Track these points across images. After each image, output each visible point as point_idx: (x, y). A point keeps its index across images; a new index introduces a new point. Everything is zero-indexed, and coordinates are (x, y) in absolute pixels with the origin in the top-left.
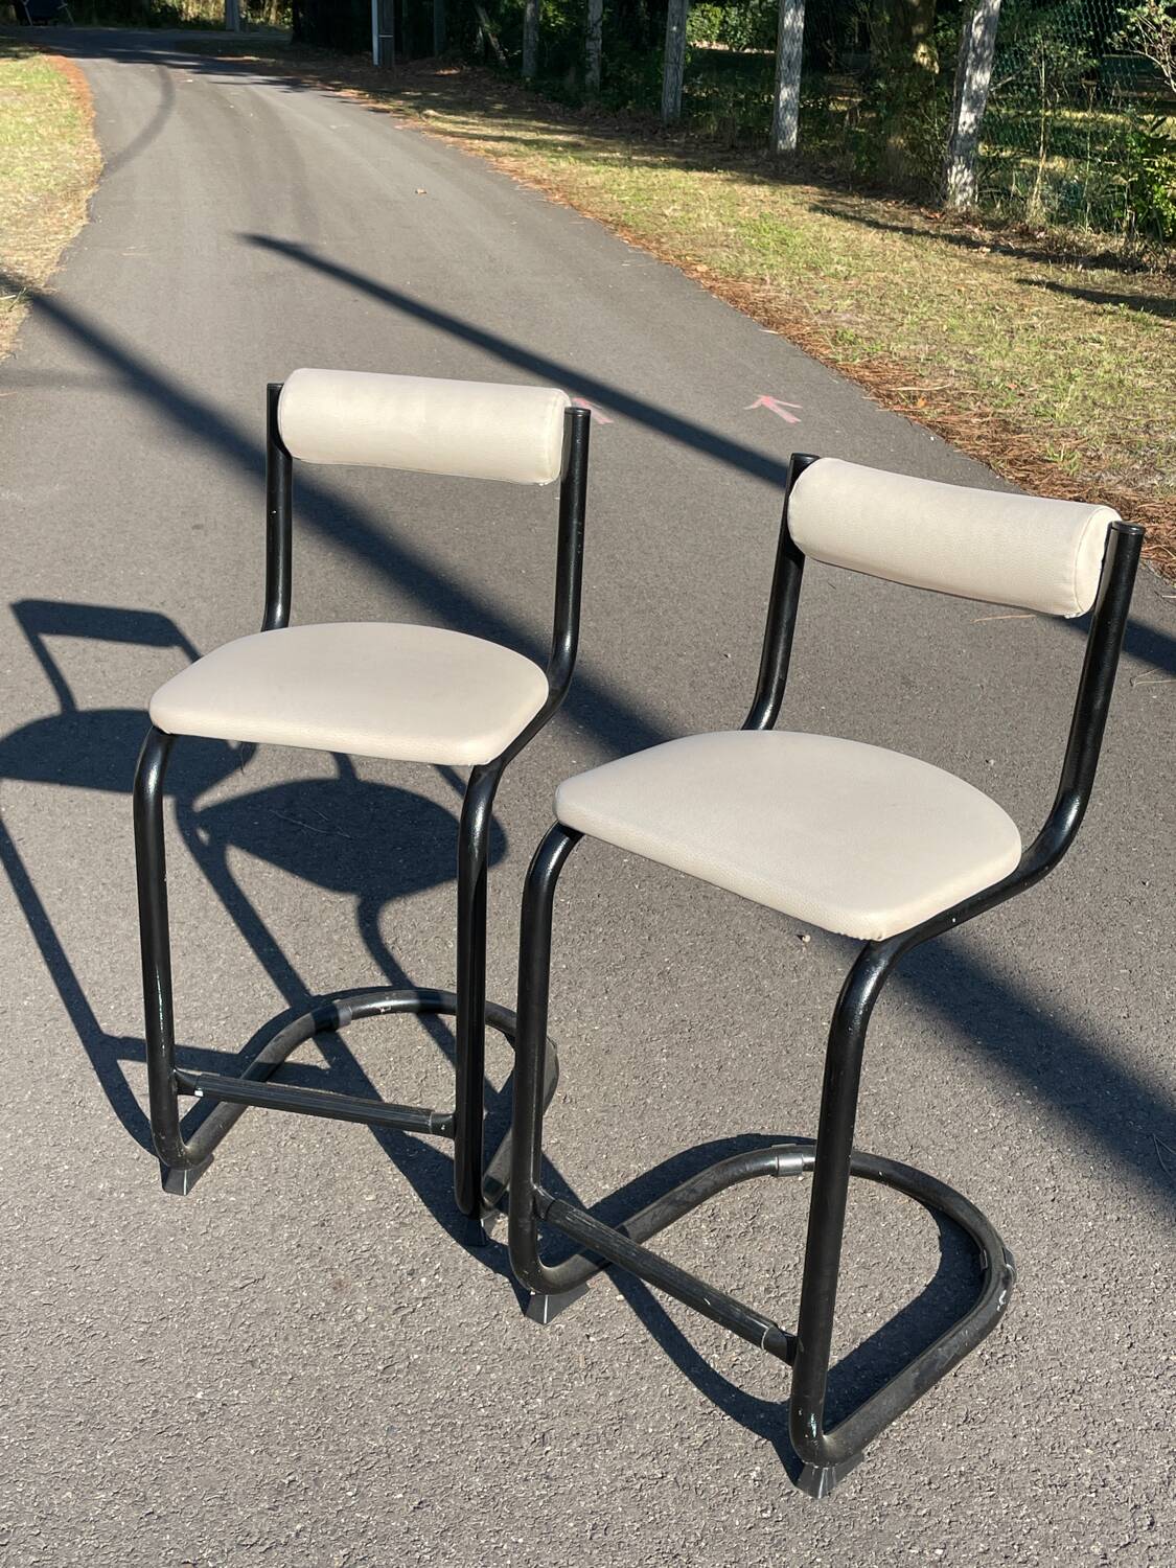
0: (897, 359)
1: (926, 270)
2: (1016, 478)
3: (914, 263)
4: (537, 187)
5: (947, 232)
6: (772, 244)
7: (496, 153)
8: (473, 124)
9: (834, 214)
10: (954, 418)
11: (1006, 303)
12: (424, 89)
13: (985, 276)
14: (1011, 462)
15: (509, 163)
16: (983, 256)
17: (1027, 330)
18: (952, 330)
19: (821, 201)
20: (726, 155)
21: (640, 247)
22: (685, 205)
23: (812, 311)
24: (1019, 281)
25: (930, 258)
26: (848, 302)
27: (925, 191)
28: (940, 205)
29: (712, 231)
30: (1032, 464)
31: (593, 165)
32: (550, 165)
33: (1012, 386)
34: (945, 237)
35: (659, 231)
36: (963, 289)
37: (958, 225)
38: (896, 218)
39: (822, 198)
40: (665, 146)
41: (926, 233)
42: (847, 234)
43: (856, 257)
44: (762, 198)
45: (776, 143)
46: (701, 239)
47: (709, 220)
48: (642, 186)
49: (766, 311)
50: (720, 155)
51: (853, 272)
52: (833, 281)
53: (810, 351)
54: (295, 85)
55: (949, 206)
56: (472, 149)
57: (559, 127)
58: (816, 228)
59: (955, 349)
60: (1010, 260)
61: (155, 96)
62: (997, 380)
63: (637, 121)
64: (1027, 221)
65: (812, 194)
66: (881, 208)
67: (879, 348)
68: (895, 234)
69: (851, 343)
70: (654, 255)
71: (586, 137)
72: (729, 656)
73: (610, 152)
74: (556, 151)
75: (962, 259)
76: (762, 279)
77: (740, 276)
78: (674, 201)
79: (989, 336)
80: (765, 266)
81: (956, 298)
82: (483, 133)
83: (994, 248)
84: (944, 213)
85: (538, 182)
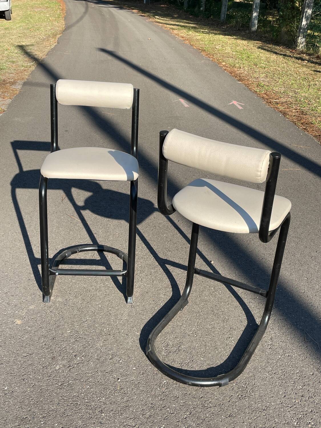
0: (275, 92)
1: (288, 67)
2: (303, 128)
3: (285, 64)
4: (182, 39)
5: (296, 56)
6: (245, 57)
7: (173, 29)
8: (168, 20)
9: (264, 49)
10: (288, 110)
11: (309, 77)
12: (156, 10)
13: (305, 69)
14: (302, 124)
15: (176, 32)
16: (305, 63)
17: (314, 85)
18: (292, 84)
19: (261, 46)
20: (237, 32)
21: (207, 57)
22: (222, 46)
23: (253, 77)
24: (314, 71)
25: (290, 64)
26: (264, 75)
27: (291, 44)
28: (295, 48)
29: (229, 53)
30: (308, 124)
31: (199, 33)
32: (187, 33)
33: (307, 101)
34: (295, 57)
35: (214, 52)
36: (297, 73)
37: (299, 54)
38: (281, 51)
39: (261, 45)
40: (220, 29)
41: (290, 56)
42: (267, 56)
43: (269, 62)
44: (244, 44)
45: (251, 29)
46: (225, 55)
47: (228, 50)
48: (211, 40)
49: (240, 76)
50: (235, 32)
51: (266, 67)
52: (261, 69)
53: (250, 89)
54: (121, 8)
55: (298, 48)
56: (166, 28)
57: (192, 22)
58: (258, 53)
59: (292, 90)
60: (313, 65)
61: (83, 10)
62: (302, 99)
63: (214, 21)
64: (319, 54)
65: (259, 43)
66: (278, 48)
67: (270, 89)
68: (281, 56)
69: (262, 87)
70: (211, 59)
71: (199, 25)
72: (208, 176)
73: (204, 29)
74: (189, 29)
75: (299, 64)
76: (240, 67)
77: (234, 66)
78: (219, 44)
79: (303, 86)
80: (242, 64)
81: (295, 75)
82: (170, 23)
83: (308, 61)
84: (296, 51)
85: (183, 37)
